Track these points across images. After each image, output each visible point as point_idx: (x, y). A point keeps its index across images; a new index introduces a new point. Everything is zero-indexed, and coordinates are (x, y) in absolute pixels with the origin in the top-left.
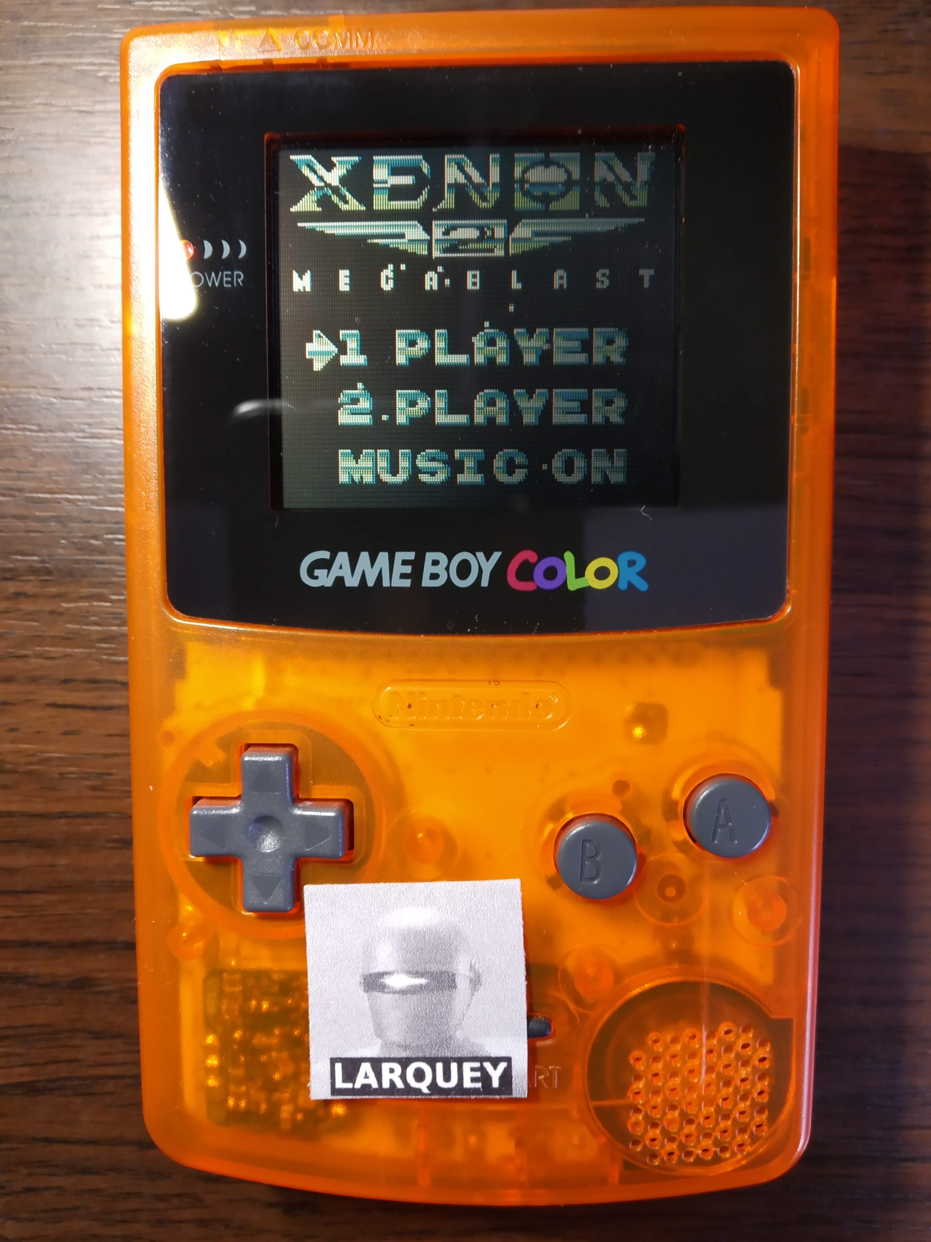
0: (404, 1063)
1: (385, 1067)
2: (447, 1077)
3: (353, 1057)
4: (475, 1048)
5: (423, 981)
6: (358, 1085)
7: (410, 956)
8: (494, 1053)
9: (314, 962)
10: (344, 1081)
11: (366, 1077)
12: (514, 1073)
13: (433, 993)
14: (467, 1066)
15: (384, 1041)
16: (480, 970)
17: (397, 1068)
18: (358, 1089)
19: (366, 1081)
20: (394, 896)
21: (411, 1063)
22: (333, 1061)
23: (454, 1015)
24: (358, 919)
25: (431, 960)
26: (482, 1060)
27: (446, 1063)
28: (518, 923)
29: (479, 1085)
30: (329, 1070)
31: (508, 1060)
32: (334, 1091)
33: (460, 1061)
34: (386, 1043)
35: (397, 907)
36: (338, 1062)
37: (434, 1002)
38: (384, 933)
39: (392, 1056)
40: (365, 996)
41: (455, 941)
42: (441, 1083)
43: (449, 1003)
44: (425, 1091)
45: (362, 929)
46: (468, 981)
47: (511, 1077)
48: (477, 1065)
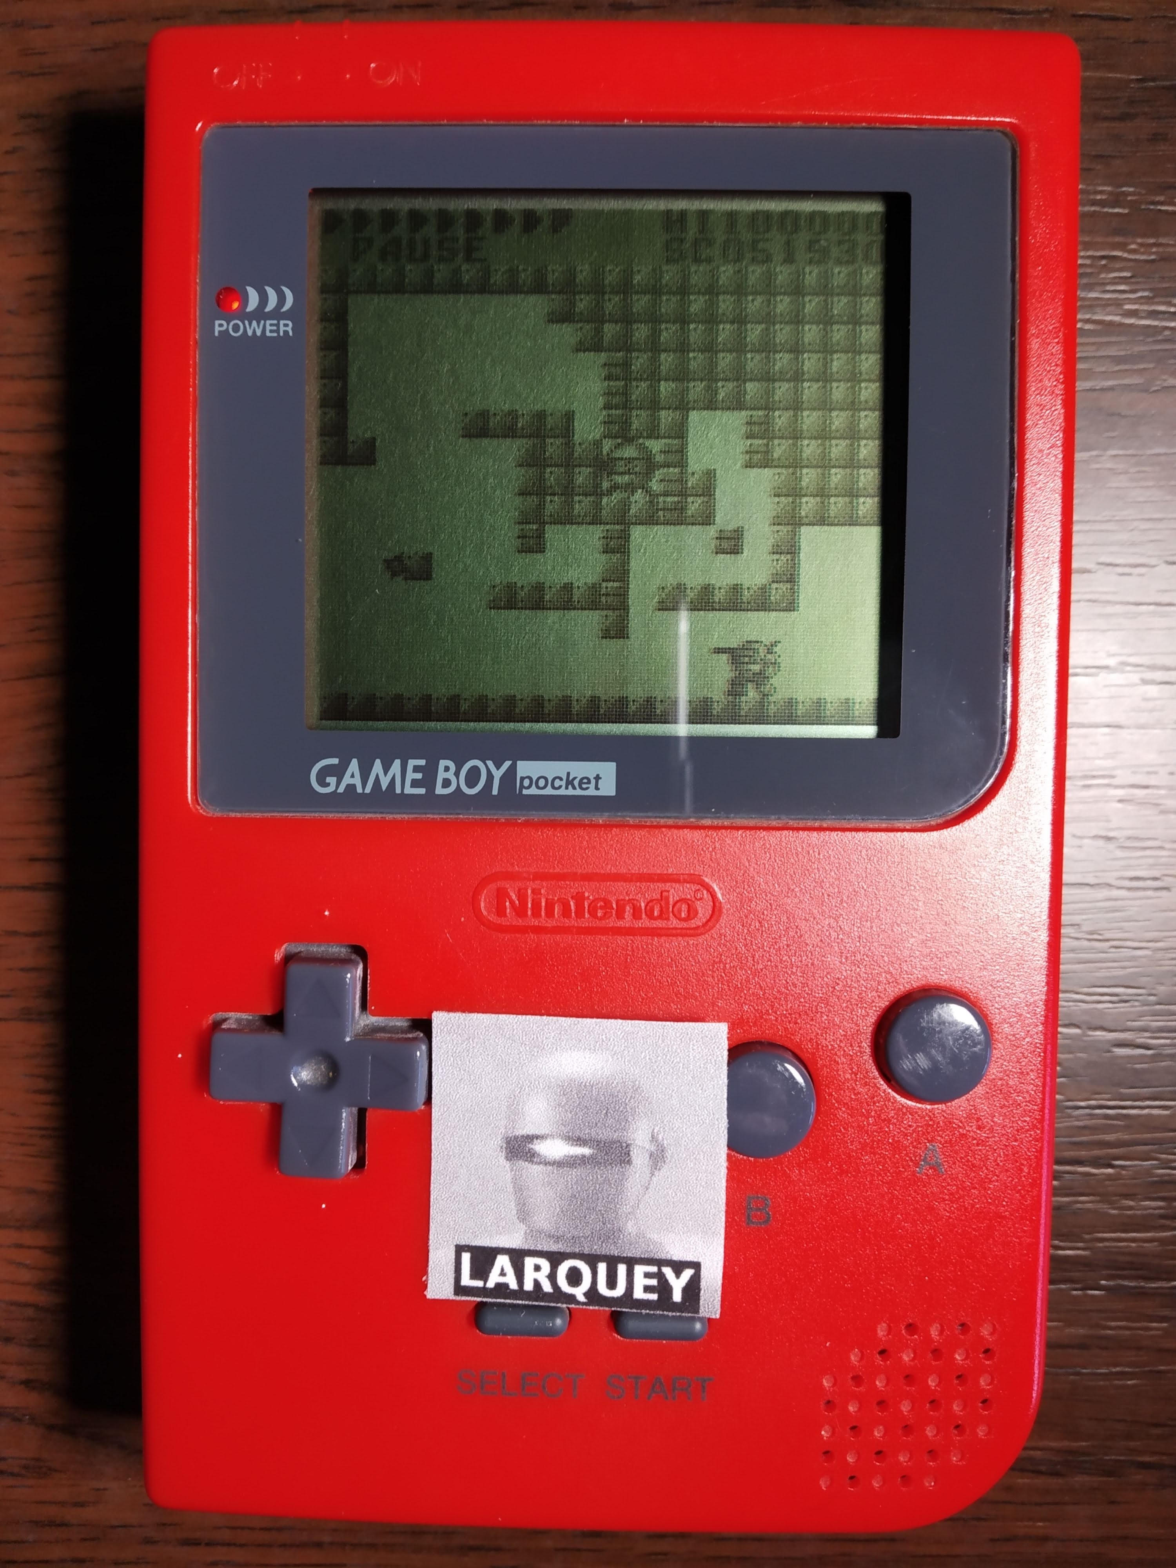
0: (555, 1259)
1: (529, 1262)
2: (612, 1283)
3: (486, 1245)
4: (652, 1247)
5: (586, 1151)
6: (491, 1284)
7: (570, 1116)
8: (678, 1255)
9: (442, 1115)
10: (473, 1277)
11: (503, 1274)
12: (703, 1284)
13: (599, 1168)
14: (639, 1270)
15: (529, 1227)
16: (665, 1142)
17: (545, 1265)
18: (491, 1289)
19: (502, 1280)
20: (553, 1035)
21: (563, 1261)
22: (460, 1250)
23: (625, 1201)
24: (502, 1061)
25: (598, 1125)
26: (660, 1263)
27: (612, 1263)
28: (720, 1082)
29: (654, 1297)
30: (454, 1261)
31: (696, 1266)
32: (459, 1289)
33: (631, 1263)
34: (532, 1230)
35: (557, 1049)
36: (466, 1251)
37: (600, 1180)
38: (537, 1083)
39: (539, 1248)
40: (508, 1165)
41: (632, 1100)
42: (602, 1288)
43: (621, 1182)
44: (581, 1298)
45: (507, 1076)
46: (648, 1156)
47: (699, 1290)
48: (654, 1269)
